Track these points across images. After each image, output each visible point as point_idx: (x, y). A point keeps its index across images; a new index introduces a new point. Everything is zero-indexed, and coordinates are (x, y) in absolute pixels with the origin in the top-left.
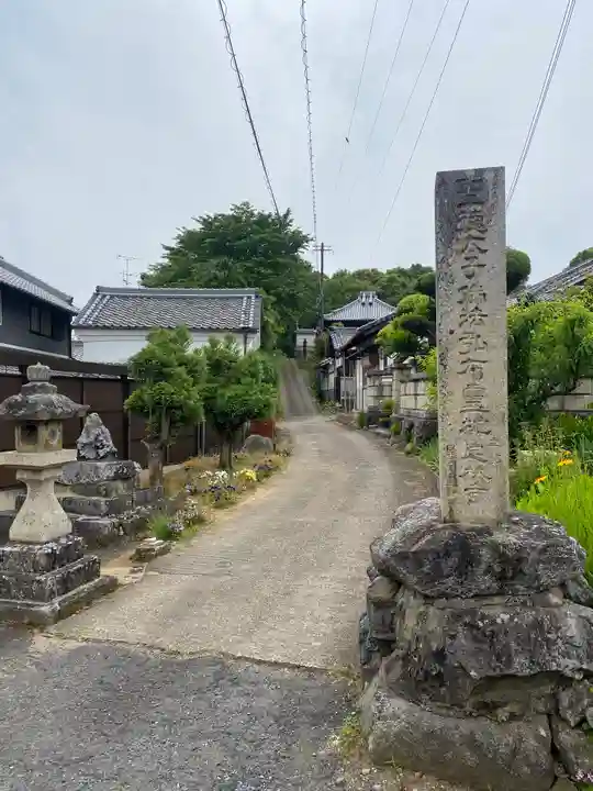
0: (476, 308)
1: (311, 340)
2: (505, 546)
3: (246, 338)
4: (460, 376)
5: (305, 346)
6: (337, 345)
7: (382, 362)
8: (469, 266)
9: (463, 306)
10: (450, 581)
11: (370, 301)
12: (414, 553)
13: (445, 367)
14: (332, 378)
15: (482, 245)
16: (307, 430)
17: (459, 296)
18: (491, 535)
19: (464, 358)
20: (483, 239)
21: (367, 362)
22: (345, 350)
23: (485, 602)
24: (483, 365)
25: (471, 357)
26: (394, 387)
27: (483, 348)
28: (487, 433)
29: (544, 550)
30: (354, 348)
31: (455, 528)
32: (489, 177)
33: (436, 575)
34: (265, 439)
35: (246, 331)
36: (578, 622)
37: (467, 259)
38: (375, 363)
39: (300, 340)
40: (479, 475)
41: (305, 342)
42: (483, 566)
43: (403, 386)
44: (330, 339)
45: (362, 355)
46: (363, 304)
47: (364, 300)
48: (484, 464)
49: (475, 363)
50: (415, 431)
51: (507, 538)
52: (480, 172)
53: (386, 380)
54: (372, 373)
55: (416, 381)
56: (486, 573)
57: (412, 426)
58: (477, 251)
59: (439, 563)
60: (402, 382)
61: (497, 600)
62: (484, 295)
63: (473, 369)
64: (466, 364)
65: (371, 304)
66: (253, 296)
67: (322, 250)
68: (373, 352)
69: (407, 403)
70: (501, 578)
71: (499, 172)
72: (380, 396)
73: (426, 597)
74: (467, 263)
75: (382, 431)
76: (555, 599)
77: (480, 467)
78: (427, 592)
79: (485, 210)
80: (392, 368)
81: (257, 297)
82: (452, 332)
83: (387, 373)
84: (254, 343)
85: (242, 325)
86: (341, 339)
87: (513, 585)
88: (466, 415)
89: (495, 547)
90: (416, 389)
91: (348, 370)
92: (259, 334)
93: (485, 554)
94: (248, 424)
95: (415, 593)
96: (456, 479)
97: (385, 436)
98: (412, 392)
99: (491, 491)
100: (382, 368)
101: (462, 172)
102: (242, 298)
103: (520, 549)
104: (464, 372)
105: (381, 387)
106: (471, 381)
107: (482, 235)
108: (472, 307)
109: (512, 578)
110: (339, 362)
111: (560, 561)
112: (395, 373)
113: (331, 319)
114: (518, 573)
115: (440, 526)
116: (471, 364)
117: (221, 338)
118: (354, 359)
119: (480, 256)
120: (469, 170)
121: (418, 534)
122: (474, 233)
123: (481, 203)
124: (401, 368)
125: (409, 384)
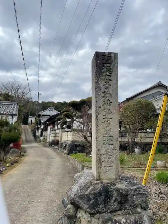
0: (108, 100)
1: (34, 120)
2: (122, 190)
3: (12, 117)
4: (103, 123)
5: (31, 122)
6: (42, 121)
7: (56, 126)
8: (106, 85)
9: (104, 98)
10: (101, 206)
11: (52, 110)
12: (86, 195)
13: (98, 120)
14: (40, 131)
15: (110, 78)
16: (31, 147)
17: (103, 95)
18: (116, 185)
19: (104, 117)
20: (111, 76)
21: (52, 126)
22: (45, 123)
23: (114, 214)
24: (111, 120)
25: (107, 117)
26: (60, 134)
27: (110, 114)
28: (112, 145)
29: (136, 190)
30: (47, 122)
31: (102, 183)
32: (113, 55)
33: (96, 204)
34: (17, 150)
35: (13, 115)
36: (148, 218)
37: (105, 82)
38: (54, 127)
39: (30, 120)
40: (109, 161)
41: (32, 120)
42: (114, 199)
43: (63, 133)
44: (40, 120)
45: (50, 124)
46: (50, 111)
47: (50, 109)
48: (111, 157)
49: (108, 119)
50: (67, 147)
51: (122, 186)
52: (110, 53)
53: (57, 132)
54: (53, 129)
55: (67, 132)
56: (115, 201)
57: (66, 145)
58: (109, 80)
59: (97, 199)
60: (63, 132)
61: (119, 212)
62: (111, 95)
63: (107, 121)
64: (105, 119)
65: (52, 111)
66: (16, 104)
67: (38, 94)
68: (53, 124)
69: (64, 138)
70: (121, 203)
71: (116, 54)
72: (56, 136)
73: (90, 214)
74: (105, 84)
75: (56, 147)
76: (139, 210)
77: (109, 158)
78: (91, 212)
79: (111, 66)
80: (59, 128)
81: (17, 105)
82: (100, 107)
83: (58, 129)
84: (15, 119)
85: (12, 113)
86: (43, 120)
87: (125, 206)
88: (105, 138)
89: (118, 190)
90: (67, 134)
91: (46, 129)
92: (17, 116)
93: (115, 193)
94: (11, 145)
95: (85, 212)
96: (101, 163)
97: (57, 149)
98: (66, 135)
99: (113, 167)
100: (56, 128)
101: (104, 53)
102: (12, 105)
103: (127, 191)
104: (104, 122)
105: (56, 134)
106: (107, 125)
107: (110, 74)
108: (107, 99)
109: (124, 203)
110: (42, 126)
111: (142, 194)
112: (60, 129)
113: (40, 114)
114: (126, 201)
115: (96, 182)
116: (106, 120)
117: (5, 116)
118: (47, 125)
119: (110, 82)
120: (106, 52)
121: (86, 187)
122: (108, 74)
123: (110, 64)
124: (62, 128)
125: (65, 133)
